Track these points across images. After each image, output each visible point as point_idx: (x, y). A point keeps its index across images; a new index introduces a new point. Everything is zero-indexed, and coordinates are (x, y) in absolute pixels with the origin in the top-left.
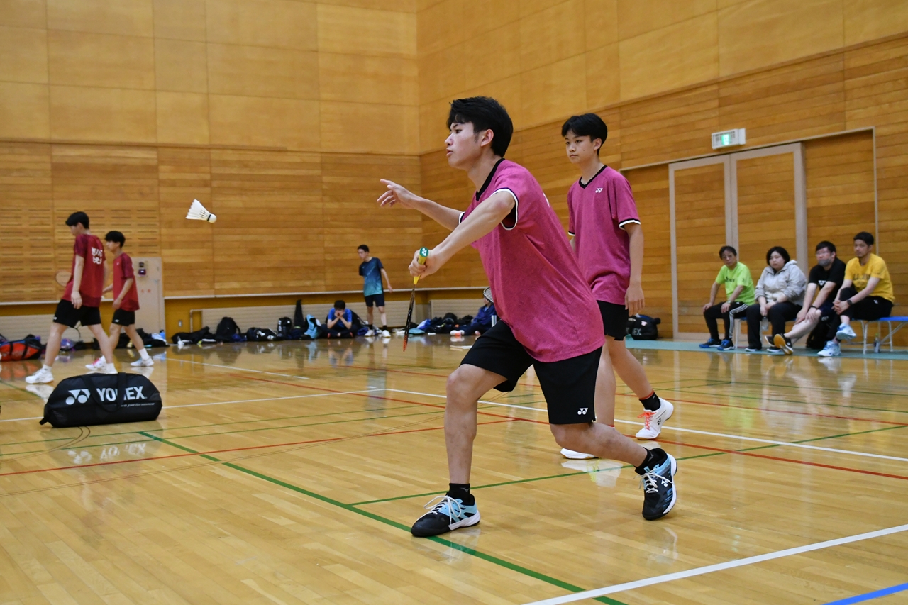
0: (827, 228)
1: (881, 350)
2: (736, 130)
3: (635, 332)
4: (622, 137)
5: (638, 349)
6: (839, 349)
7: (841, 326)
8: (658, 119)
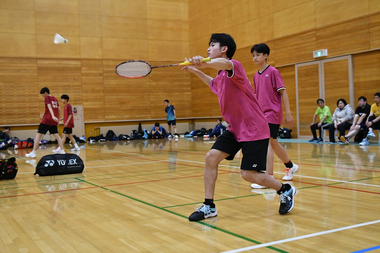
0: (363, 91)
2: (323, 50)
4: (275, 53)
6: (368, 142)
7: (369, 132)
8: (290, 46)
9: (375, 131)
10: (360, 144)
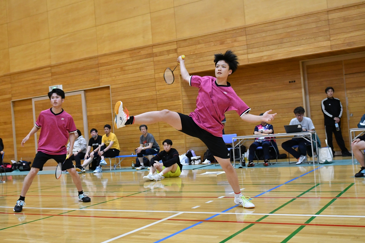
0: (96, 123)
1: (117, 168)
2: (58, 85)
3: (20, 168)
4: (12, 87)
5: (22, 175)
6: (101, 169)
7: (101, 160)
8: (27, 81)
9: (107, 159)
10: (94, 171)
